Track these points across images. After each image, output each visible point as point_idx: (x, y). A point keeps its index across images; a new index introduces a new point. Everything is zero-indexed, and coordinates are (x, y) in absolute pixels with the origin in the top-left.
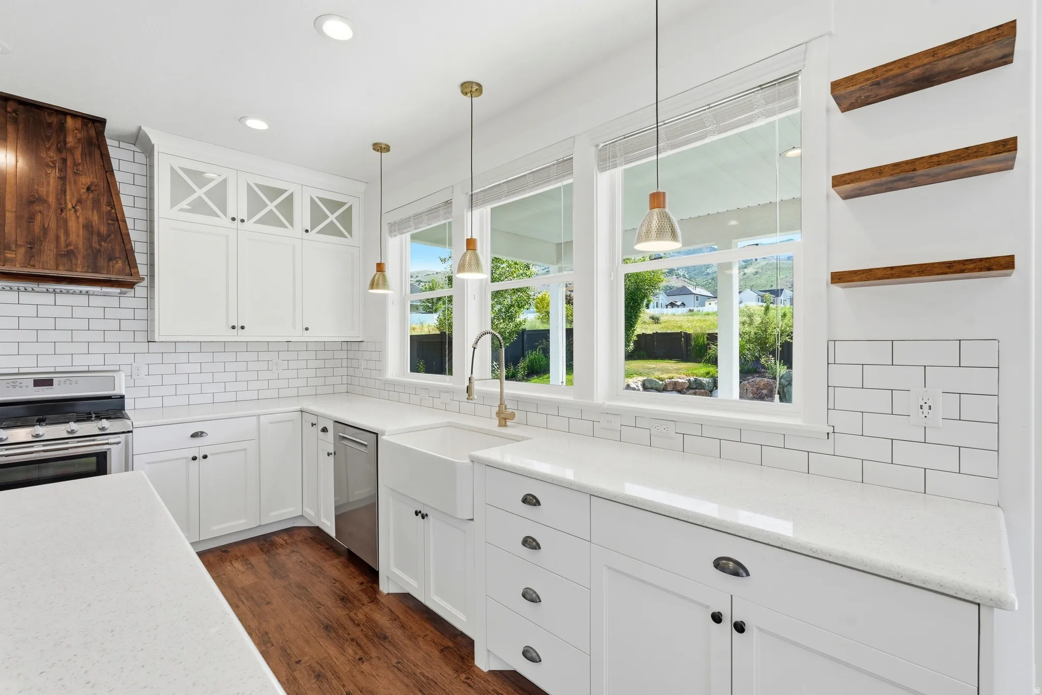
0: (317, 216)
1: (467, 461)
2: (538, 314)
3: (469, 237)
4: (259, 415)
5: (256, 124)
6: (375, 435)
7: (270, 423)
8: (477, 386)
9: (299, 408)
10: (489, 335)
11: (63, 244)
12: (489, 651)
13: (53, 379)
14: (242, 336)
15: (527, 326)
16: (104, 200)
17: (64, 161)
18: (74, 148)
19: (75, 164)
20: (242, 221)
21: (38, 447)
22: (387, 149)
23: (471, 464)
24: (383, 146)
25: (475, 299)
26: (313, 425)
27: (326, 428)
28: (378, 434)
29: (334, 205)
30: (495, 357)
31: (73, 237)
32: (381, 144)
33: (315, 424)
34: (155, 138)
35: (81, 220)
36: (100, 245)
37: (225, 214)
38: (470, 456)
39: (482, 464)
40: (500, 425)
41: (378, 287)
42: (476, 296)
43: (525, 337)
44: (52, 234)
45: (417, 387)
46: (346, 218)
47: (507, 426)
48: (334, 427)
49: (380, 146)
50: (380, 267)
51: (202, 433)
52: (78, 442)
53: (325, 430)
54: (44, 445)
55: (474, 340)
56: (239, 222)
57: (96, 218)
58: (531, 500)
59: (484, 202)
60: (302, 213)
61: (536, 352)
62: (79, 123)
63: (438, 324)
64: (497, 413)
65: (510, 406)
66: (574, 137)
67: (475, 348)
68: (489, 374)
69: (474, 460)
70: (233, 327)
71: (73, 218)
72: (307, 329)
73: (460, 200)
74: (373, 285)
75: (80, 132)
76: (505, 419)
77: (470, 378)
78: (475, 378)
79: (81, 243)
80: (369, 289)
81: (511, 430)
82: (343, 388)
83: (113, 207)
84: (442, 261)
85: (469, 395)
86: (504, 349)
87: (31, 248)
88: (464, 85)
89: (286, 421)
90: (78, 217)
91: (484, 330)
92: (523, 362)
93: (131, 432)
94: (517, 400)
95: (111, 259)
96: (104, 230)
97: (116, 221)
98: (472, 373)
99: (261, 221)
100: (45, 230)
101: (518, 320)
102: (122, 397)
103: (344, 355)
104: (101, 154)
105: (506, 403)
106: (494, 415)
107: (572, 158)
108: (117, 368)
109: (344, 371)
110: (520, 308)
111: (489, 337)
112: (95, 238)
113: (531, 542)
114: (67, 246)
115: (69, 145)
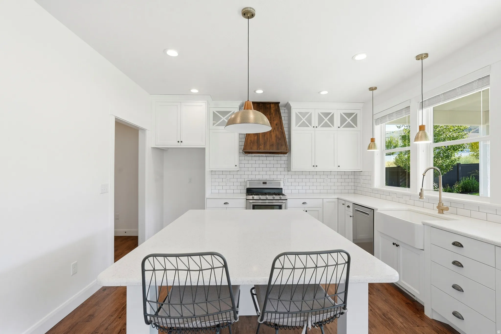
0: (343, 120)
1: (421, 224)
2: (473, 153)
3: (421, 124)
4: (323, 199)
5: (324, 93)
6: (373, 210)
7: (327, 202)
8: (425, 193)
9: (337, 197)
10: (432, 169)
11: (271, 142)
12: (432, 309)
13: (266, 182)
14: (317, 169)
15: (462, 162)
16: (280, 128)
17: (271, 117)
18: (273, 113)
19: (273, 118)
20: (317, 127)
21: (267, 201)
22: (376, 88)
23: (423, 225)
24: (374, 88)
25: (423, 152)
26: (343, 204)
27: (349, 206)
28: (374, 210)
29: (349, 115)
30: (436, 180)
31: (273, 140)
32: (373, 87)
33: (344, 204)
34: (292, 104)
35: (275, 134)
36: (279, 141)
37: (311, 125)
38: (422, 222)
39: (430, 226)
40: (439, 213)
41: (371, 149)
42: (424, 150)
43: (460, 168)
44: (269, 139)
45: (390, 193)
46: (355, 120)
47: (443, 213)
48: (353, 206)
49: (372, 88)
50: (373, 140)
51: (305, 203)
52: (275, 201)
53: (348, 207)
54: (268, 201)
55: (423, 172)
56: (316, 128)
57: (278, 133)
58: (457, 244)
59: (429, 105)
60: (337, 121)
61: (470, 178)
62: (274, 105)
63: (395, 161)
64: (437, 207)
65: (446, 204)
66: (490, 65)
67: (424, 175)
68: (432, 188)
69: (424, 224)
70: (314, 166)
71: (273, 134)
72: (339, 166)
73: (414, 105)
74: (369, 148)
75: (274, 108)
76: (442, 210)
77: (421, 189)
78: (424, 189)
79: (275, 142)
80: (368, 150)
81: (446, 215)
82: (353, 191)
83: (282, 129)
84: (398, 127)
85: (421, 197)
86: (441, 176)
87: (265, 144)
88: (418, 56)
89: (331, 202)
90: (274, 134)
91: (429, 167)
92: (458, 184)
93: (287, 200)
94: (451, 202)
95: (282, 145)
96: (280, 137)
97: (283, 133)
98: (422, 187)
99: (322, 126)
100: (267, 138)
101: (453, 158)
102: (282, 189)
103: (352, 177)
104: (279, 113)
105: (443, 203)
106: (436, 208)
107: (489, 75)
108: (280, 179)
109: (353, 184)
110: (455, 150)
111: (432, 170)
112: (278, 139)
113: (458, 264)
114: (272, 142)
115: (272, 113)
